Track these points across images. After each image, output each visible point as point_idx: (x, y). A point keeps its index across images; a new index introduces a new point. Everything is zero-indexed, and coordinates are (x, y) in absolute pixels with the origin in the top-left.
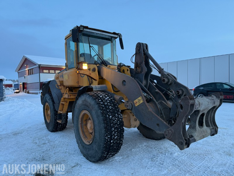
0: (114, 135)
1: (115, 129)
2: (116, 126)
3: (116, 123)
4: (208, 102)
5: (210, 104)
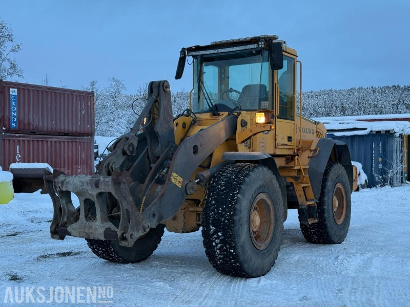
4: (82, 182)
5: (86, 185)
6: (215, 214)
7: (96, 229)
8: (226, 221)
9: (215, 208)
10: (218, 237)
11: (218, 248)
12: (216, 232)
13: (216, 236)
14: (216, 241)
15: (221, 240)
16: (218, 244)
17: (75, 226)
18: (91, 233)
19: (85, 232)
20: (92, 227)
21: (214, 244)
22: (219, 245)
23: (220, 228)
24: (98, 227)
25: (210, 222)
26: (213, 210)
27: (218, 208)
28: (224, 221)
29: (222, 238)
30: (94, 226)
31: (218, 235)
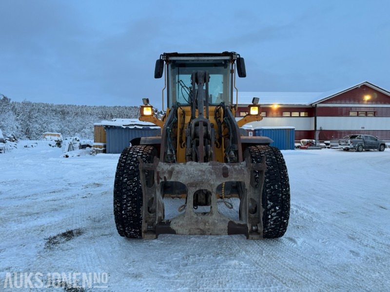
0: (125, 204)
1: (128, 196)
2: (130, 192)
3: (131, 190)
4: (201, 171)
5: (209, 175)
6: (272, 190)
7: (214, 224)
8: (284, 197)
9: (271, 185)
10: (276, 210)
11: (273, 219)
12: (273, 207)
13: (273, 210)
14: (273, 214)
15: (277, 213)
16: (273, 216)
17: (181, 222)
18: (209, 229)
19: (198, 229)
20: (208, 222)
21: (270, 217)
22: (275, 218)
23: (277, 203)
24: (216, 221)
25: (268, 198)
26: (270, 188)
27: (274, 185)
28: (282, 196)
29: (279, 211)
30: (210, 221)
31: (275, 209)
